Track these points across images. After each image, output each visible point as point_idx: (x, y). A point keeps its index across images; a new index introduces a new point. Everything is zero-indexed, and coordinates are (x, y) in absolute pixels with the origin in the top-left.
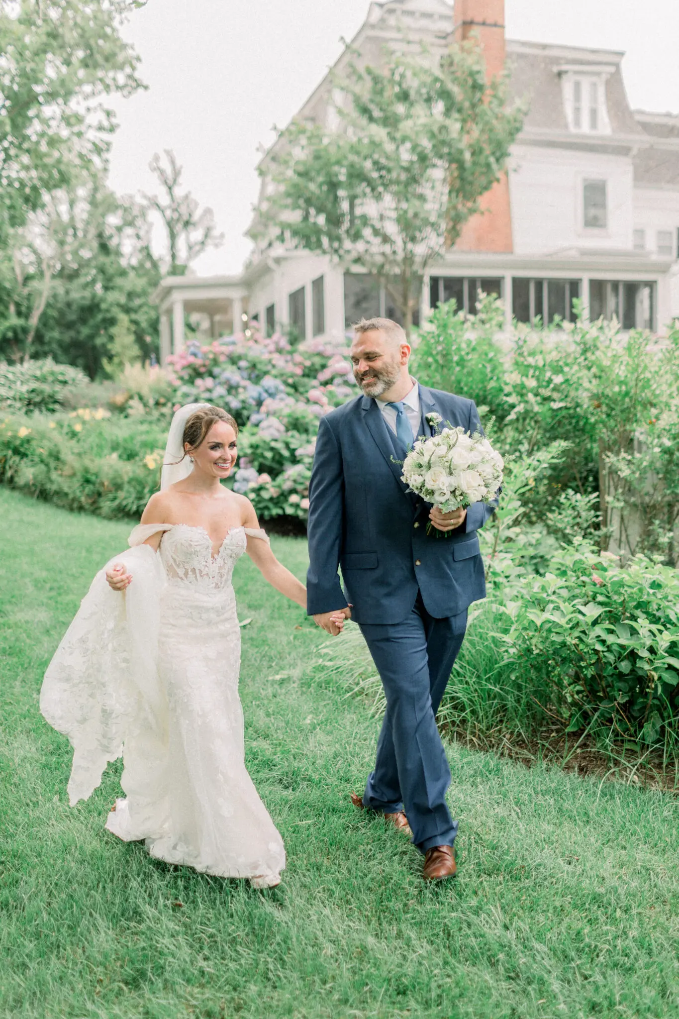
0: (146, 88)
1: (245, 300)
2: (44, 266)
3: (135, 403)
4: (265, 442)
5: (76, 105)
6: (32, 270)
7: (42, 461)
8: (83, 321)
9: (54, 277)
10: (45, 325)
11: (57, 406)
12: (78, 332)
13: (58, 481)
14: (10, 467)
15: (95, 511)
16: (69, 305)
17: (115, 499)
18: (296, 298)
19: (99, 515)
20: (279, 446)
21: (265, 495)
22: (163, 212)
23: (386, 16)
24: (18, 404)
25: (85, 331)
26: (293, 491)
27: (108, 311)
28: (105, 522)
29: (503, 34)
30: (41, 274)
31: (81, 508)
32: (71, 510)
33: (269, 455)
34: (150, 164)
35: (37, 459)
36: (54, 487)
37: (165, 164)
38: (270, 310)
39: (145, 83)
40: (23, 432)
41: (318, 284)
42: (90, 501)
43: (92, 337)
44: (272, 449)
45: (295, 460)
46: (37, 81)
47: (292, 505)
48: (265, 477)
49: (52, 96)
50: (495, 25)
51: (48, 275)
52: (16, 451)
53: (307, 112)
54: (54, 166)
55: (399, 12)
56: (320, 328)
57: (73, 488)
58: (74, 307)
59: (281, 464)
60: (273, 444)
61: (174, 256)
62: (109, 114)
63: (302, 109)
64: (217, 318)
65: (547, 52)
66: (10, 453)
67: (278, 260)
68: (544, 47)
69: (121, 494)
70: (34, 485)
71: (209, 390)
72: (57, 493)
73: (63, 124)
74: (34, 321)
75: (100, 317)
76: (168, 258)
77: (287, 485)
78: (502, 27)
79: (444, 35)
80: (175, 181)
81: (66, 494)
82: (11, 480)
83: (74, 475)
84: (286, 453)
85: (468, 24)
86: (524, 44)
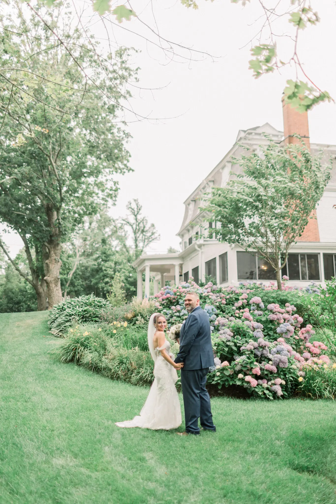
0: (133, 171)
1: (181, 266)
2: (77, 251)
3: (139, 318)
4: (223, 342)
5: (101, 178)
6: (71, 253)
7: (96, 350)
8: (93, 276)
9: (81, 256)
10: (75, 278)
11: (97, 319)
12: (91, 281)
13: (105, 362)
14: (78, 353)
15: (127, 380)
16: (86, 268)
17: (139, 373)
18: (210, 264)
19: (129, 381)
20: (231, 344)
21: (227, 373)
22: (132, 226)
23: (247, 136)
24: (78, 318)
25: (94, 281)
26: (240, 371)
27: (106, 270)
28: (134, 387)
29: (309, 141)
30: (75, 255)
31: (118, 378)
32: (112, 378)
33: (226, 349)
34: (127, 206)
35: (93, 349)
36: (104, 365)
37: (134, 206)
38: (196, 271)
39: (132, 168)
40: (86, 334)
41: (224, 257)
42: (123, 374)
43: (97, 283)
44: (227, 346)
45: (240, 353)
46: (85, 167)
47: (239, 379)
48: (226, 363)
49: (91, 174)
50: (305, 137)
51: (78, 255)
52: (82, 344)
53: (210, 178)
54: (90, 205)
55: (253, 134)
56: (224, 279)
57: (113, 365)
58: (89, 269)
59: (233, 355)
60: (228, 343)
61: (137, 246)
62: (115, 183)
63: (208, 176)
64: (165, 274)
65: (329, 149)
66: (79, 345)
67: (200, 246)
68: (328, 146)
69: (142, 370)
70: (91, 363)
71: (179, 311)
72: (105, 369)
73: (96, 187)
74: (70, 276)
75: (101, 274)
76: (134, 247)
77: (238, 368)
78: (308, 137)
79: (279, 142)
80: (138, 212)
81: (110, 370)
82: (78, 360)
83: (113, 359)
84: (235, 348)
85: (291, 137)
86: (318, 145)
